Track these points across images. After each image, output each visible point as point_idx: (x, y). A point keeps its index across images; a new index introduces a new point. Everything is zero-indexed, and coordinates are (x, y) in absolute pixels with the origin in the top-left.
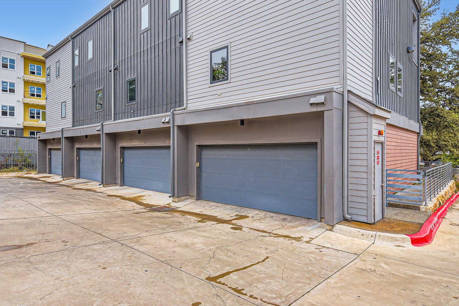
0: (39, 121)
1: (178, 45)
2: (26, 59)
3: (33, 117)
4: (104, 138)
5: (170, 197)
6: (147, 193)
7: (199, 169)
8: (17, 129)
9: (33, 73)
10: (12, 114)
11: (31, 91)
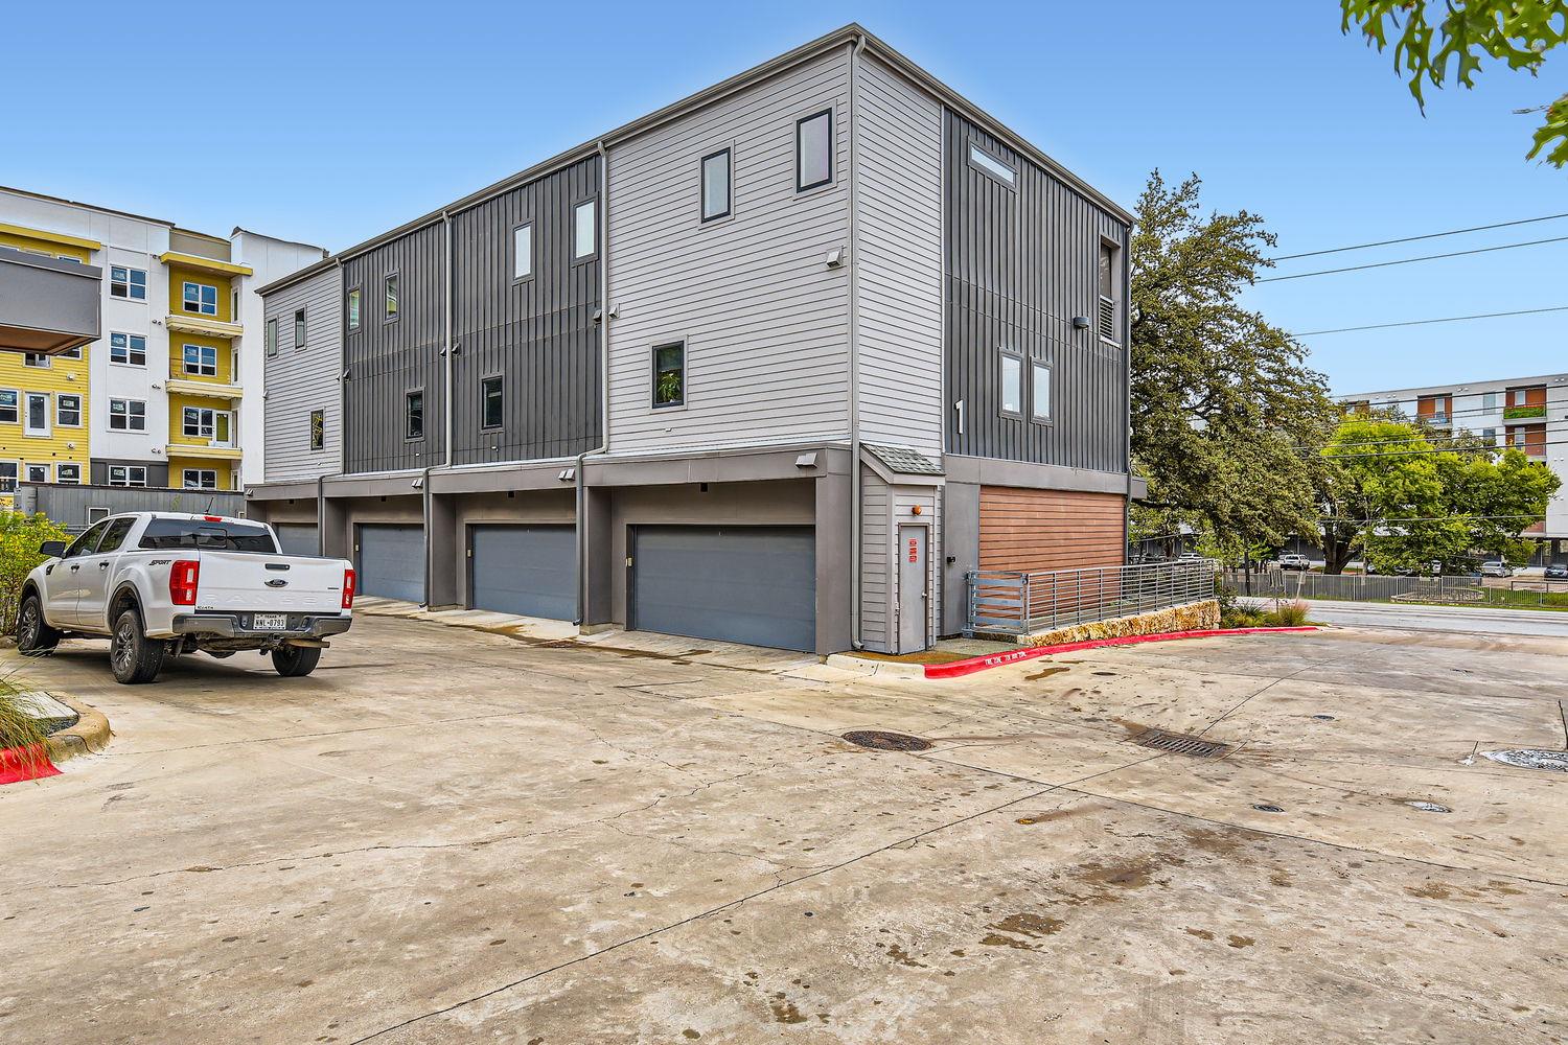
0: (210, 443)
1: (591, 324)
2: (175, 269)
3: (191, 431)
4: (429, 505)
5: (574, 624)
6: (528, 620)
7: (632, 571)
8: (151, 465)
9: (192, 307)
10: (138, 424)
11: (187, 359)
